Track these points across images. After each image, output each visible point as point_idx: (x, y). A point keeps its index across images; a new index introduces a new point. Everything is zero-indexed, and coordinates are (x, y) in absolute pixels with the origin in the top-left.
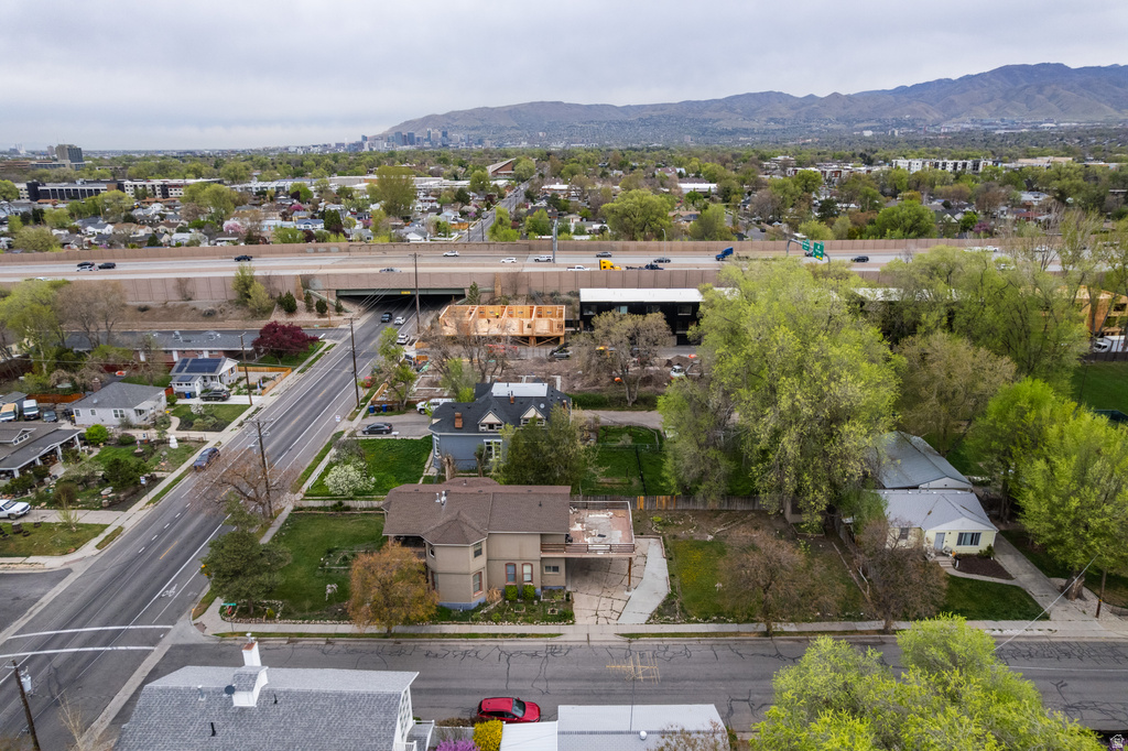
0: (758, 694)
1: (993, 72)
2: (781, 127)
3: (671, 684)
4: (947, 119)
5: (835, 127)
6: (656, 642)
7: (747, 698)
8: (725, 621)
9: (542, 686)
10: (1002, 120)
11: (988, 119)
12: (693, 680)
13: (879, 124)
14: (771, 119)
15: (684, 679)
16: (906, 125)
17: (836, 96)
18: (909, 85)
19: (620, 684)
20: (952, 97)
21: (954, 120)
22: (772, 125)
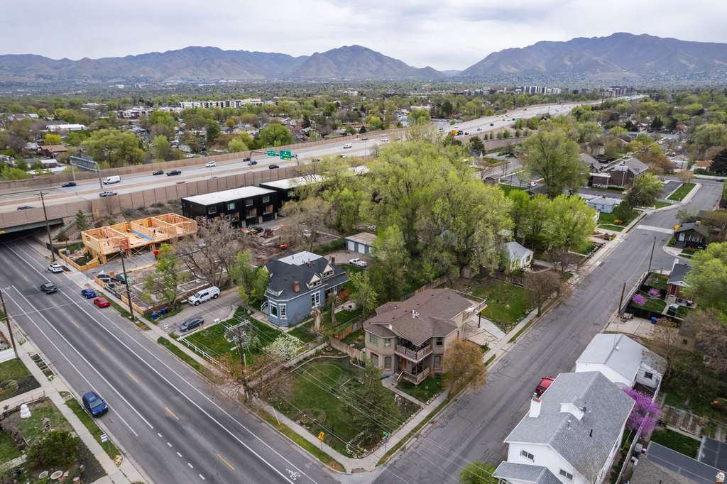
1: (184, 50)
2: (50, 82)
4: (166, 77)
5: (93, 82)
10: (198, 78)
11: (191, 78)
13: (124, 80)
14: (40, 76)
16: (143, 81)
17: (86, 60)
18: (135, 55)
20: (166, 64)
21: (171, 77)
22: (41, 80)
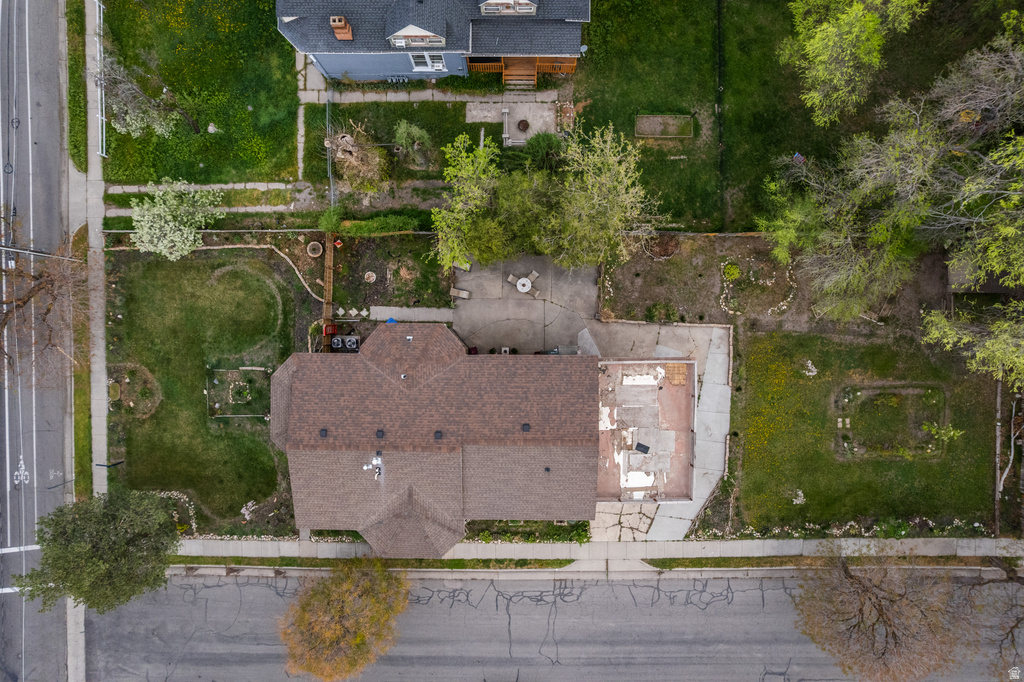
0: (798, 664)
3: (701, 648)
6: (693, 573)
7: (783, 670)
8: (789, 536)
9: (549, 651)
12: (728, 642)
15: (718, 641)
19: (642, 649)
